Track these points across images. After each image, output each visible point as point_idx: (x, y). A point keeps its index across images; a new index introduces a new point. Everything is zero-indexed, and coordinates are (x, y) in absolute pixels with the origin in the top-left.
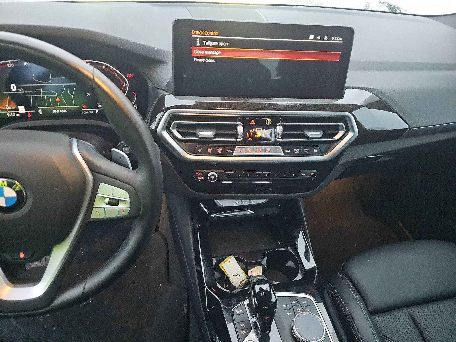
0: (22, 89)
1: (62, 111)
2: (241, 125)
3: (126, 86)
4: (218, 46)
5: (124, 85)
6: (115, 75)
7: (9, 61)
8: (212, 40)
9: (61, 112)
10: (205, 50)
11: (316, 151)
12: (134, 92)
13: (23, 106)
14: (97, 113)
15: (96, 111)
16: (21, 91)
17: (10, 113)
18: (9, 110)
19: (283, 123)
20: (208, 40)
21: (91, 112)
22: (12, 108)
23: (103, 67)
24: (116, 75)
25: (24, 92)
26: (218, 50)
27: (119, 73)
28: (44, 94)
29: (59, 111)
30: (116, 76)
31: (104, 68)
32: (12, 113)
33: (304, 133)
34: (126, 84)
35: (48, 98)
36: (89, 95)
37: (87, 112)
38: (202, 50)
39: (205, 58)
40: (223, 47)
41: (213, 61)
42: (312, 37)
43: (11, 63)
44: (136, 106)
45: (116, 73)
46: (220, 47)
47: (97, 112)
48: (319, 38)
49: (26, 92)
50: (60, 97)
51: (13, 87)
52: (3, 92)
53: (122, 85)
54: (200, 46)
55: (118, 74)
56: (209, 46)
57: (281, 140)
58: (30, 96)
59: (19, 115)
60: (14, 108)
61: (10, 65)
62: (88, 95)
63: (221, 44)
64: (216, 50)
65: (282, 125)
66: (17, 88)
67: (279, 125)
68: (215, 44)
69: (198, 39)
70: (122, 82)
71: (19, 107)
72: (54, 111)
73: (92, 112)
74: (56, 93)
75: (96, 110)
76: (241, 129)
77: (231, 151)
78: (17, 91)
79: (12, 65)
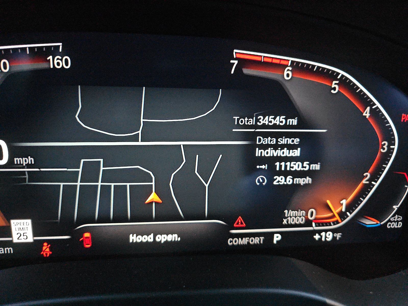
0: (30, 160)
1: (162, 238)
3: (390, 151)
5: (382, 150)
6: (364, 114)
9: (158, 240)
12: (405, 174)
13: (29, 221)
14: (275, 242)
15: (276, 235)
16: (28, 166)
21: (256, 240)
23: (333, 86)
24: (367, 113)
27: (377, 108)
28: (108, 177)
29: (152, 236)
30: (366, 116)
31: (334, 89)
34: (388, 147)
35: (120, 191)
36: (264, 181)
37: (245, 241)
44: (401, 218)
45: (368, 108)
47: (277, 238)
50: (162, 191)
55: (374, 113)
58: (58, 183)
59: (10, 250)
62: (261, 183)
66: (14, 153)
70: (380, 139)
71: (14, 222)
72: (133, 238)
73: (262, 238)
74: (152, 175)
75: (273, 233)
78: (10, 164)
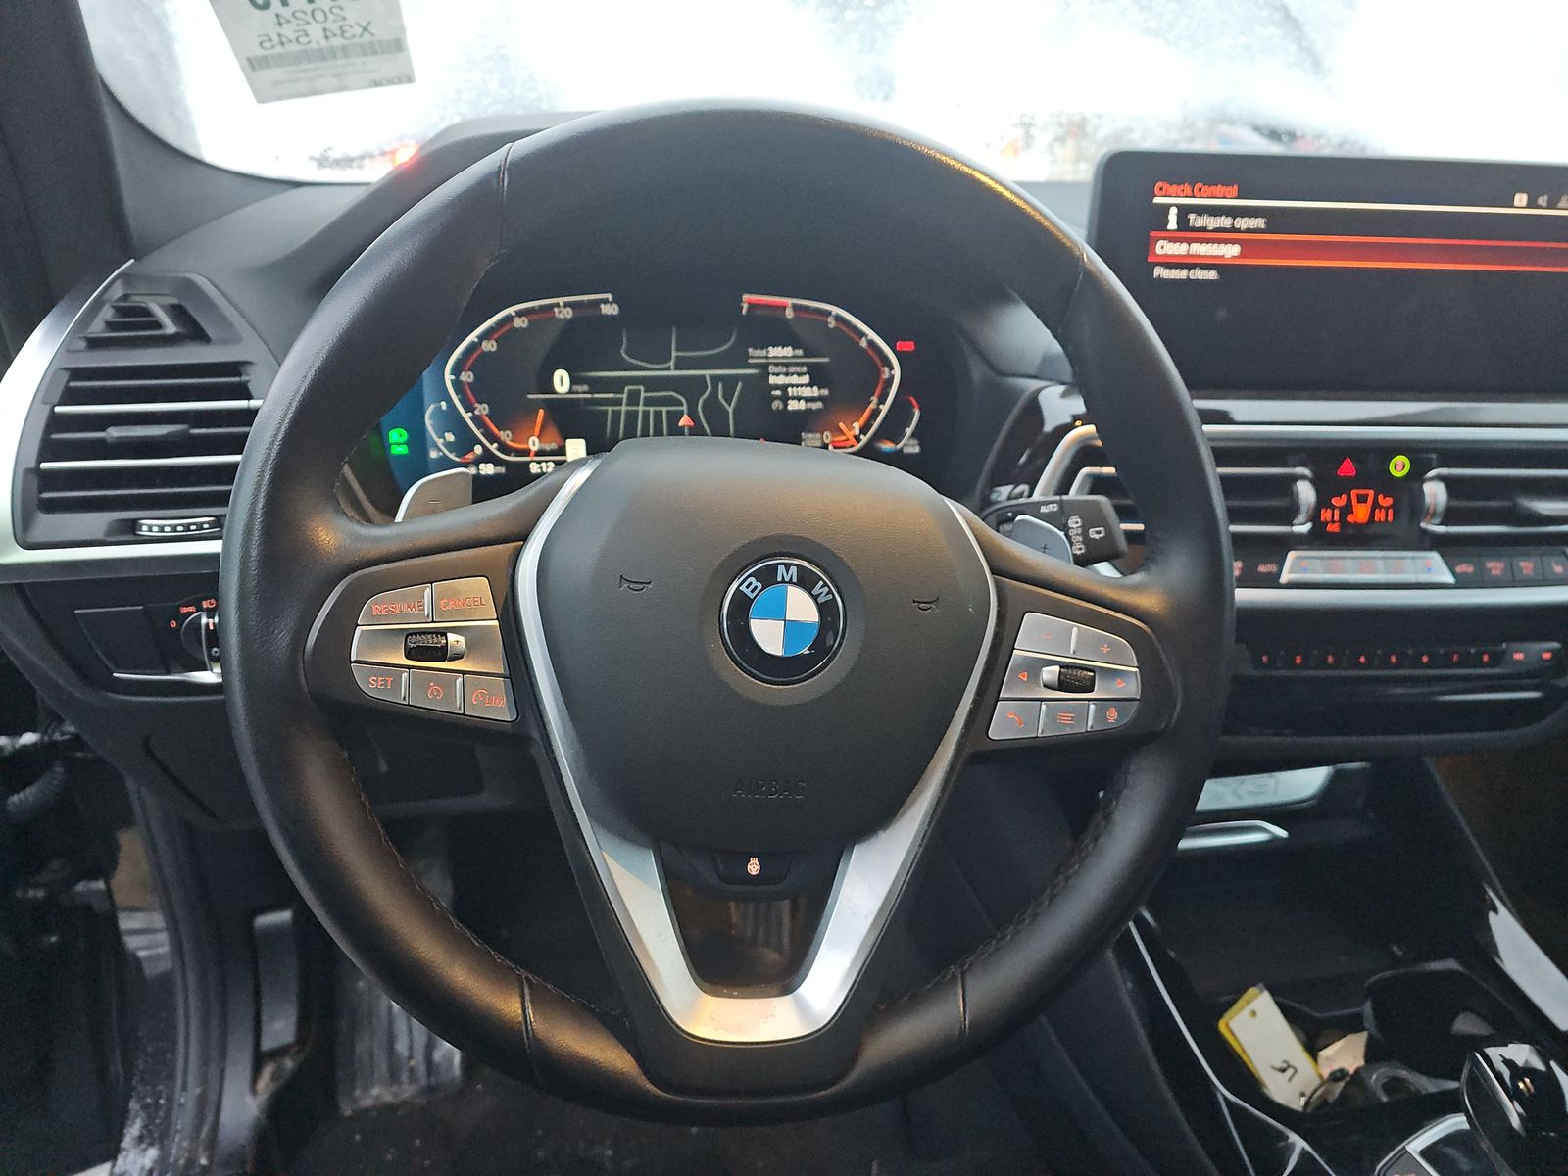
0: (585, 388)
2: (1303, 477)
3: (892, 378)
4: (1233, 230)
5: (884, 377)
7: (561, 300)
8: (1215, 211)
10: (1189, 241)
11: (1559, 569)
12: (912, 398)
13: (582, 440)
16: (584, 393)
17: (539, 462)
18: (539, 453)
19: (1445, 471)
20: (1201, 210)
22: (548, 447)
23: (830, 322)
25: (589, 396)
26: (1233, 242)
27: (871, 337)
28: (648, 402)
30: (863, 346)
32: (547, 461)
33: (1515, 505)
34: (890, 373)
35: (658, 414)
36: (779, 406)
38: (1181, 241)
39: (1190, 267)
40: (1248, 231)
41: (1212, 275)
42: (1521, 199)
43: (566, 305)
44: (917, 442)
45: (864, 339)
46: (1238, 231)
48: (1542, 200)
49: (596, 396)
50: (693, 415)
51: (561, 381)
52: (530, 396)
53: (879, 373)
54: (1179, 230)
55: (871, 343)
56: (1204, 230)
57: (1442, 529)
58: (604, 408)
60: (553, 446)
61: (560, 312)
62: (777, 408)
63: (1243, 223)
64: (1226, 242)
65: (1440, 478)
66: (573, 382)
67: (1432, 479)
68: (1225, 222)
69: (1173, 211)
70: (880, 366)
71: (569, 442)
74: (684, 400)
76: (1306, 492)
77: (1272, 568)
78: (571, 392)
79: (567, 313)
